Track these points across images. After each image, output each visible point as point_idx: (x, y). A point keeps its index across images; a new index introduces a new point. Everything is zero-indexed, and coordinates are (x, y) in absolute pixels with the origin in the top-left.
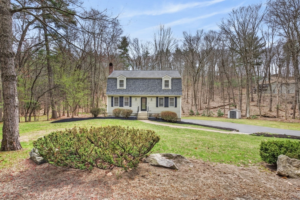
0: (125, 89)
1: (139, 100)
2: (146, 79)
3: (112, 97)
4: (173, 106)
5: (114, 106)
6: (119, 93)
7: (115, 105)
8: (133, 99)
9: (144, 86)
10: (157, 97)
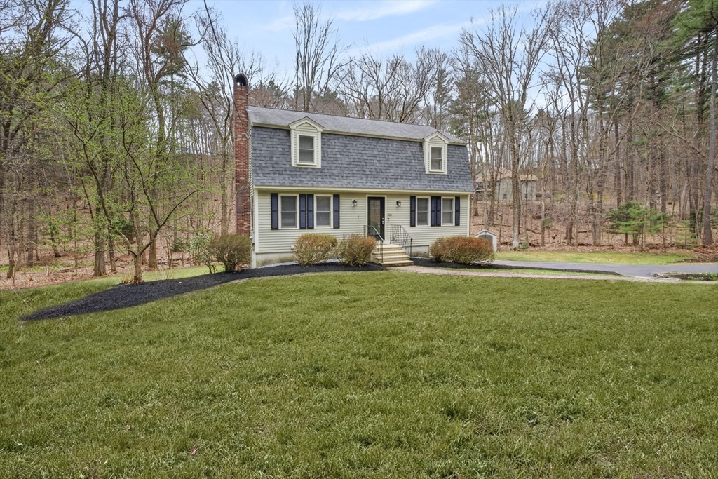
0: (320, 167)
1: (363, 204)
2: (380, 139)
3: (274, 196)
4: (451, 222)
5: (280, 228)
6: (301, 181)
7: (283, 225)
8: (345, 204)
9: (375, 161)
10: (413, 198)
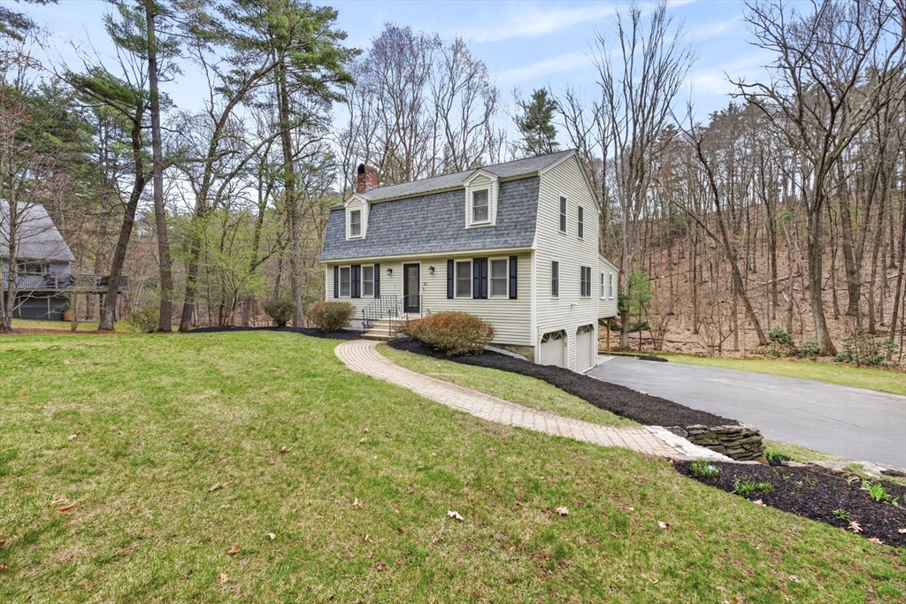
0: (364, 238)
1: (399, 273)
2: (423, 196)
3: (336, 268)
4: (505, 294)
5: (339, 296)
7: (342, 294)
8: (384, 273)
9: (413, 223)
10: (450, 262)
